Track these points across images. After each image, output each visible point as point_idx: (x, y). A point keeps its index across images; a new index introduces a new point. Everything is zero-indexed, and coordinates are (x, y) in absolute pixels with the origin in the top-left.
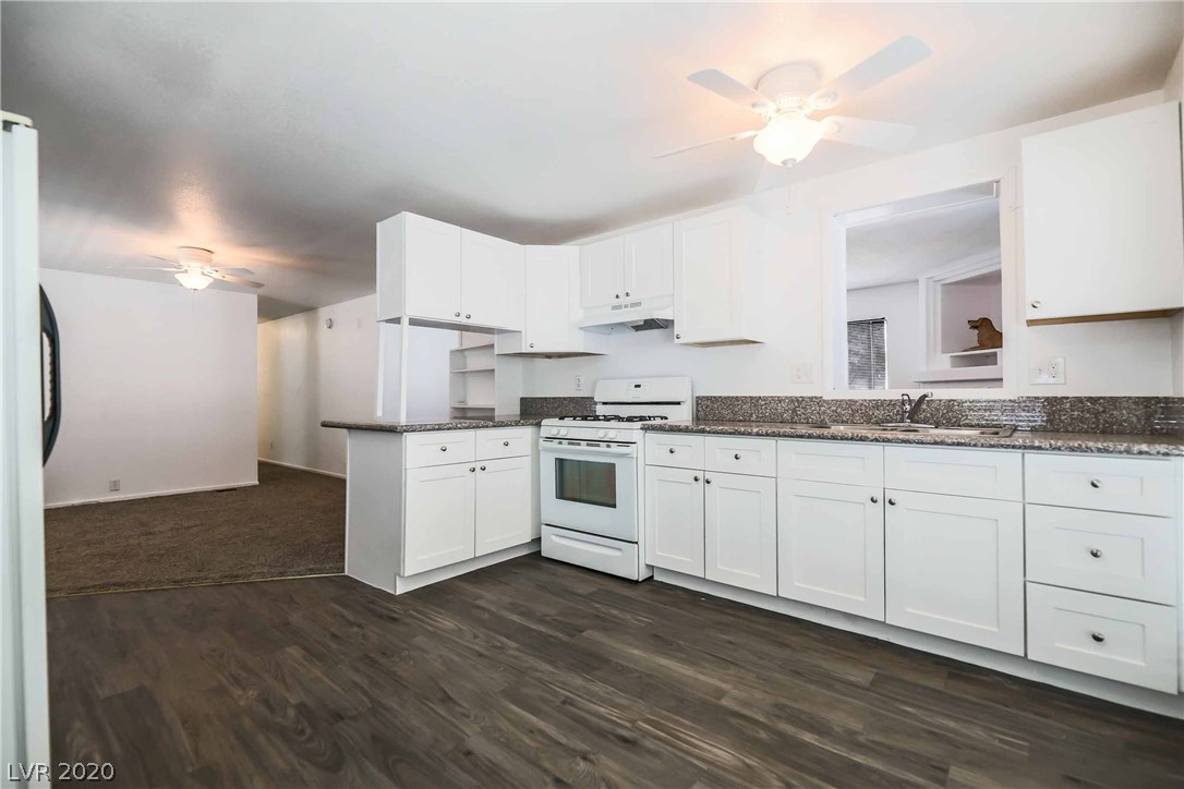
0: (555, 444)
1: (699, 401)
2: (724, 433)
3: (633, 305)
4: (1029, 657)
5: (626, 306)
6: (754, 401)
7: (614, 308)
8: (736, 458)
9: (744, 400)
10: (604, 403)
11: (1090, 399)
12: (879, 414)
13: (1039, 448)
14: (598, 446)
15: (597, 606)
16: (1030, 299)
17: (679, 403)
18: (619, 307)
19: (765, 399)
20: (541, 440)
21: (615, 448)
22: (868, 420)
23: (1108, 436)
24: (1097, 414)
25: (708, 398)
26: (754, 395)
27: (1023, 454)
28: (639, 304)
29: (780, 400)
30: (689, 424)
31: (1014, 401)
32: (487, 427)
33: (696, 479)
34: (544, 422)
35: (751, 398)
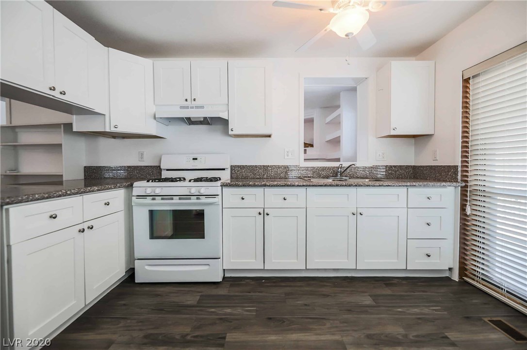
0: (148, 200)
1: (233, 168)
2: (279, 186)
3: (197, 107)
4: (408, 269)
5: (192, 108)
6: (265, 168)
7: (182, 107)
8: (285, 199)
9: (260, 167)
10: (167, 170)
11: (394, 166)
12: (324, 173)
13: (415, 186)
14: (190, 199)
15: (213, 310)
16: (393, 126)
17: (224, 169)
18: (187, 107)
19: (271, 166)
20: (134, 199)
21: (203, 200)
22: (320, 176)
23: (404, 180)
24: (396, 172)
25: (238, 166)
26: (265, 165)
27: (407, 188)
28: (202, 107)
29: (279, 167)
30: (229, 181)
31: (372, 167)
32: (93, 191)
33: (260, 214)
34: (136, 184)
35: (264, 166)
